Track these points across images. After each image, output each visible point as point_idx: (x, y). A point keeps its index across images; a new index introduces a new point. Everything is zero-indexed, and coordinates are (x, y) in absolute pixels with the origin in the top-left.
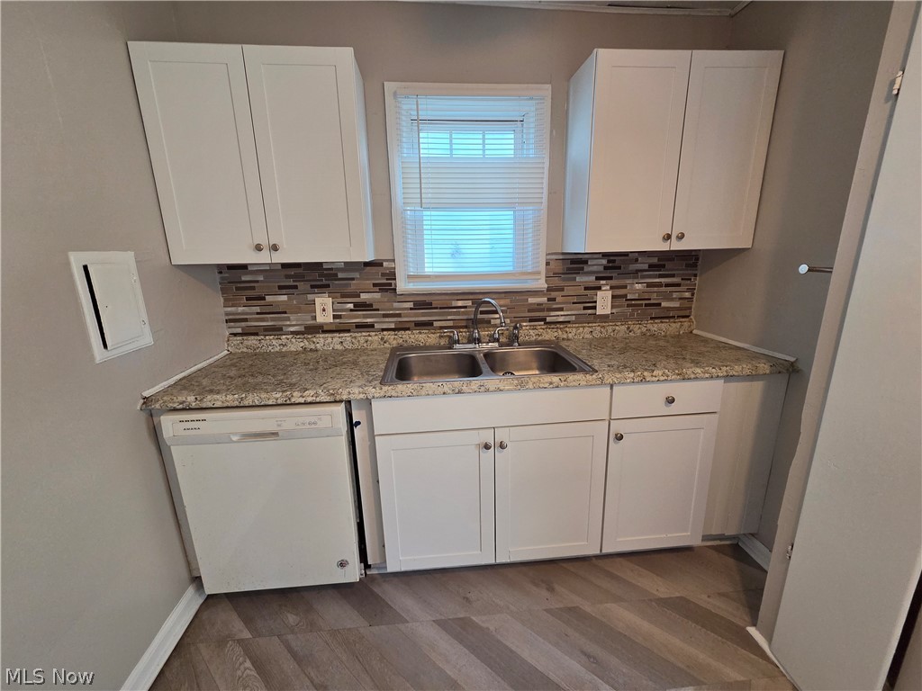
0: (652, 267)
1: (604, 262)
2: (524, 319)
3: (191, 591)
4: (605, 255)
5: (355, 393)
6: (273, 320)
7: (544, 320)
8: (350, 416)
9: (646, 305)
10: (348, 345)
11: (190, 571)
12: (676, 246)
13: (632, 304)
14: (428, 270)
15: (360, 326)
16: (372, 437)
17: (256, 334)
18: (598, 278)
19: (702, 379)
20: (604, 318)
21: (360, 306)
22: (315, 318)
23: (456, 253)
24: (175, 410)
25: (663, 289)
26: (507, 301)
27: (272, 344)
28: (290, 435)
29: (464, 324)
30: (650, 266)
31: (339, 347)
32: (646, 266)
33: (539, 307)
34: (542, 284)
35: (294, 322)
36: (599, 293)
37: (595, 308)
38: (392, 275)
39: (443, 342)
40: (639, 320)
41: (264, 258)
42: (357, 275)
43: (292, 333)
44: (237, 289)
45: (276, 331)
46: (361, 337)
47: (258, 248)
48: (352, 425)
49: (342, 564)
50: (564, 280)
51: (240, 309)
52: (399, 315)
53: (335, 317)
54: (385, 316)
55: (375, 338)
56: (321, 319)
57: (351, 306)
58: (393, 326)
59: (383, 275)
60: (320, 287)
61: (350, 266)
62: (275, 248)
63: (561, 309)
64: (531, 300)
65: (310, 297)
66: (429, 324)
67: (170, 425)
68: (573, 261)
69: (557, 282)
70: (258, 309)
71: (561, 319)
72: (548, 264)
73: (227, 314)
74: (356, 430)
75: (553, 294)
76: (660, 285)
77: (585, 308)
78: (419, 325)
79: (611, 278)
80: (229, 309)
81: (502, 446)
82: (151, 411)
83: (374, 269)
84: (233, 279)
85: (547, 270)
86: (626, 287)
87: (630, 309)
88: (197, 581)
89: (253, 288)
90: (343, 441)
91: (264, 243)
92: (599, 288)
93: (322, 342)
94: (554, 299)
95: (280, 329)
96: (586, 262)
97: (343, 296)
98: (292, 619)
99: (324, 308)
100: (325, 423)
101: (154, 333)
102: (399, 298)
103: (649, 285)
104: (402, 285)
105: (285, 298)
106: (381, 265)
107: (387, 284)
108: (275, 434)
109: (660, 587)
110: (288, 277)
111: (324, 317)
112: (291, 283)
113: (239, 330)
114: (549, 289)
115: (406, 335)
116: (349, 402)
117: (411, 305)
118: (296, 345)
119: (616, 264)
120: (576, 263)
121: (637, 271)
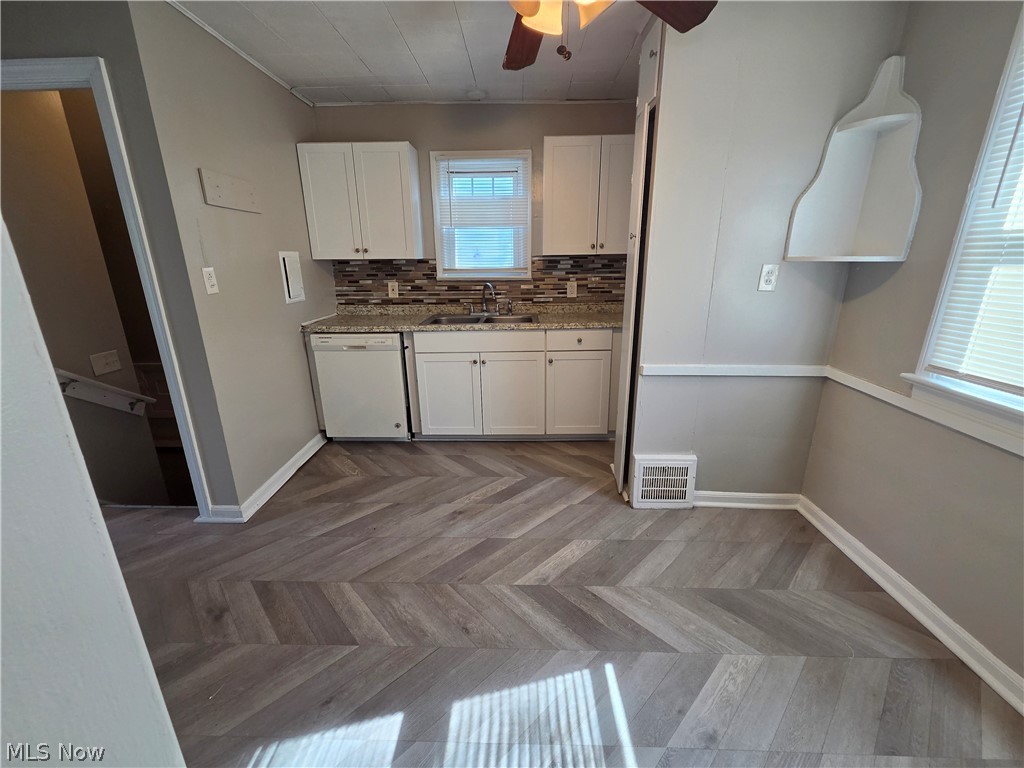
0: (604, 266)
1: (571, 262)
2: (518, 299)
3: (319, 436)
4: (571, 257)
5: (405, 328)
6: (363, 295)
7: (531, 300)
8: (402, 343)
9: (602, 292)
10: (407, 312)
11: (319, 426)
12: (600, 252)
13: (590, 290)
14: (457, 266)
15: (415, 301)
16: (414, 353)
17: (353, 304)
18: (567, 273)
19: (597, 329)
20: (572, 300)
21: (416, 288)
22: (387, 295)
23: (477, 256)
24: (317, 333)
25: (614, 281)
26: (507, 287)
27: (362, 310)
28: (373, 349)
29: (479, 301)
30: (603, 265)
31: (402, 313)
32: (600, 266)
33: (528, 292)
34: (529, 276)
35: (376, 297)
36: (568, 283)
37: (566, 293)
38: (434, 269)
39: (466, 312)
40: (597, 302)
41: (360, 256)
42: (413, 268)
43: (374, 304)
44: (344, 276)
45: (365, 302)
46: (415, 307)
47: (357, 251)
48: (404, 348)
49: (398, 426)
50: (544, 274)
51: (345, 288)
52: (439, 295)
53: (400, 294)
54: (430, 295)
55: (423, 308)
56: (391, 296)
57: (409, 288)
58: (434, 301)
59: (429, 268)
60: (392, 276)
61: (409, 262)
62: (366, 251)
63: (543, 293)
64: (522, 287)
65: (385, 281)
66: (457, 301)
67: (314, 339)
68: (550, 261)
69: (539, 275)
70: (355, 289)
71: (542, 300)
72: (533, 263)
73: (337, 291)
74: (406, 351)
75: (538, 283)
76: (610, 278)
77: (559, 293)
78: (452, 301)
79: (576, 273)
80: (338, 288)
81: (483, 362)
82: (305, 332)
83: (424, 265)
84: (341, 269)
85: (532, 268)
86: (586, 279)
87: (590, 294)
88: (323, 432)
89: (352, 275)
90: (398, 354)
91: (360, 248)
92: (568, 280)
93: (391, 309)
94: (538, 287)
95: (367, 301)
96: (558, 262)
97: (405, 282)
98: (370, 451)
99: (393, 289)
100: (389, 342)
101: (306, 294)
102: (439, 284)
103: (603, 278)
104: (440, 275)
105: (370, 282)
106: (427, 262)
107: (431, 274)
108: (364, 347)
109: (576, 452)
110: (373, 269)
111: (393, 294)
112: (374, 272)
113: (343, 301)
114: (535, 280)
115: (442, 307)
116: (401, 334)
117: (446, 288)
118: (377, 311)
119: (580, 263)
120: (551, 263)
121: (594, 269)
